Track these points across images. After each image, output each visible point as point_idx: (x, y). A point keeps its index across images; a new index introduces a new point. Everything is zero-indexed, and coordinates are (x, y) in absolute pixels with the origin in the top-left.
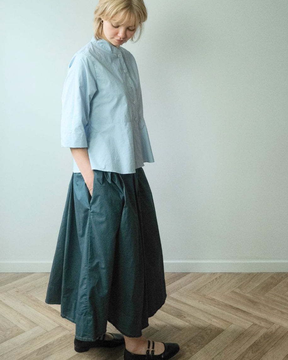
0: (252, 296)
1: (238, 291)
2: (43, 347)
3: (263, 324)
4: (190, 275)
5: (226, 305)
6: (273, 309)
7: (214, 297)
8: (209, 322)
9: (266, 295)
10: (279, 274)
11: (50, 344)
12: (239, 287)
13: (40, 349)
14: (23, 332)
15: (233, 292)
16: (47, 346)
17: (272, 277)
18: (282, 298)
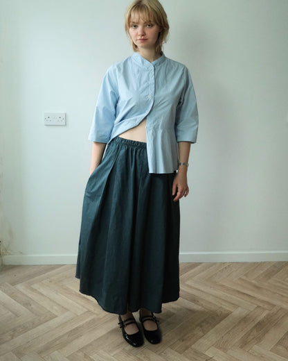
0: (256, 283)
1: (244, 278)
2: (74, 329)
3: (266, 306)
4: (203, 265)
5: (234, 290)
6: (275, 293)
7: (224, 284)
8: (219, 305)
9: (269, 281)
10: (279, 263)
11: (80, 327)
12: (246, 275)
13: (71, 331)
14: (56, 316)
15: (240, 278)
16: (77, 328)
17: (274, 266)
18: (283, 283)
